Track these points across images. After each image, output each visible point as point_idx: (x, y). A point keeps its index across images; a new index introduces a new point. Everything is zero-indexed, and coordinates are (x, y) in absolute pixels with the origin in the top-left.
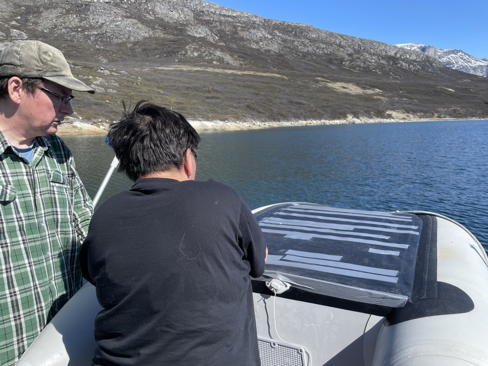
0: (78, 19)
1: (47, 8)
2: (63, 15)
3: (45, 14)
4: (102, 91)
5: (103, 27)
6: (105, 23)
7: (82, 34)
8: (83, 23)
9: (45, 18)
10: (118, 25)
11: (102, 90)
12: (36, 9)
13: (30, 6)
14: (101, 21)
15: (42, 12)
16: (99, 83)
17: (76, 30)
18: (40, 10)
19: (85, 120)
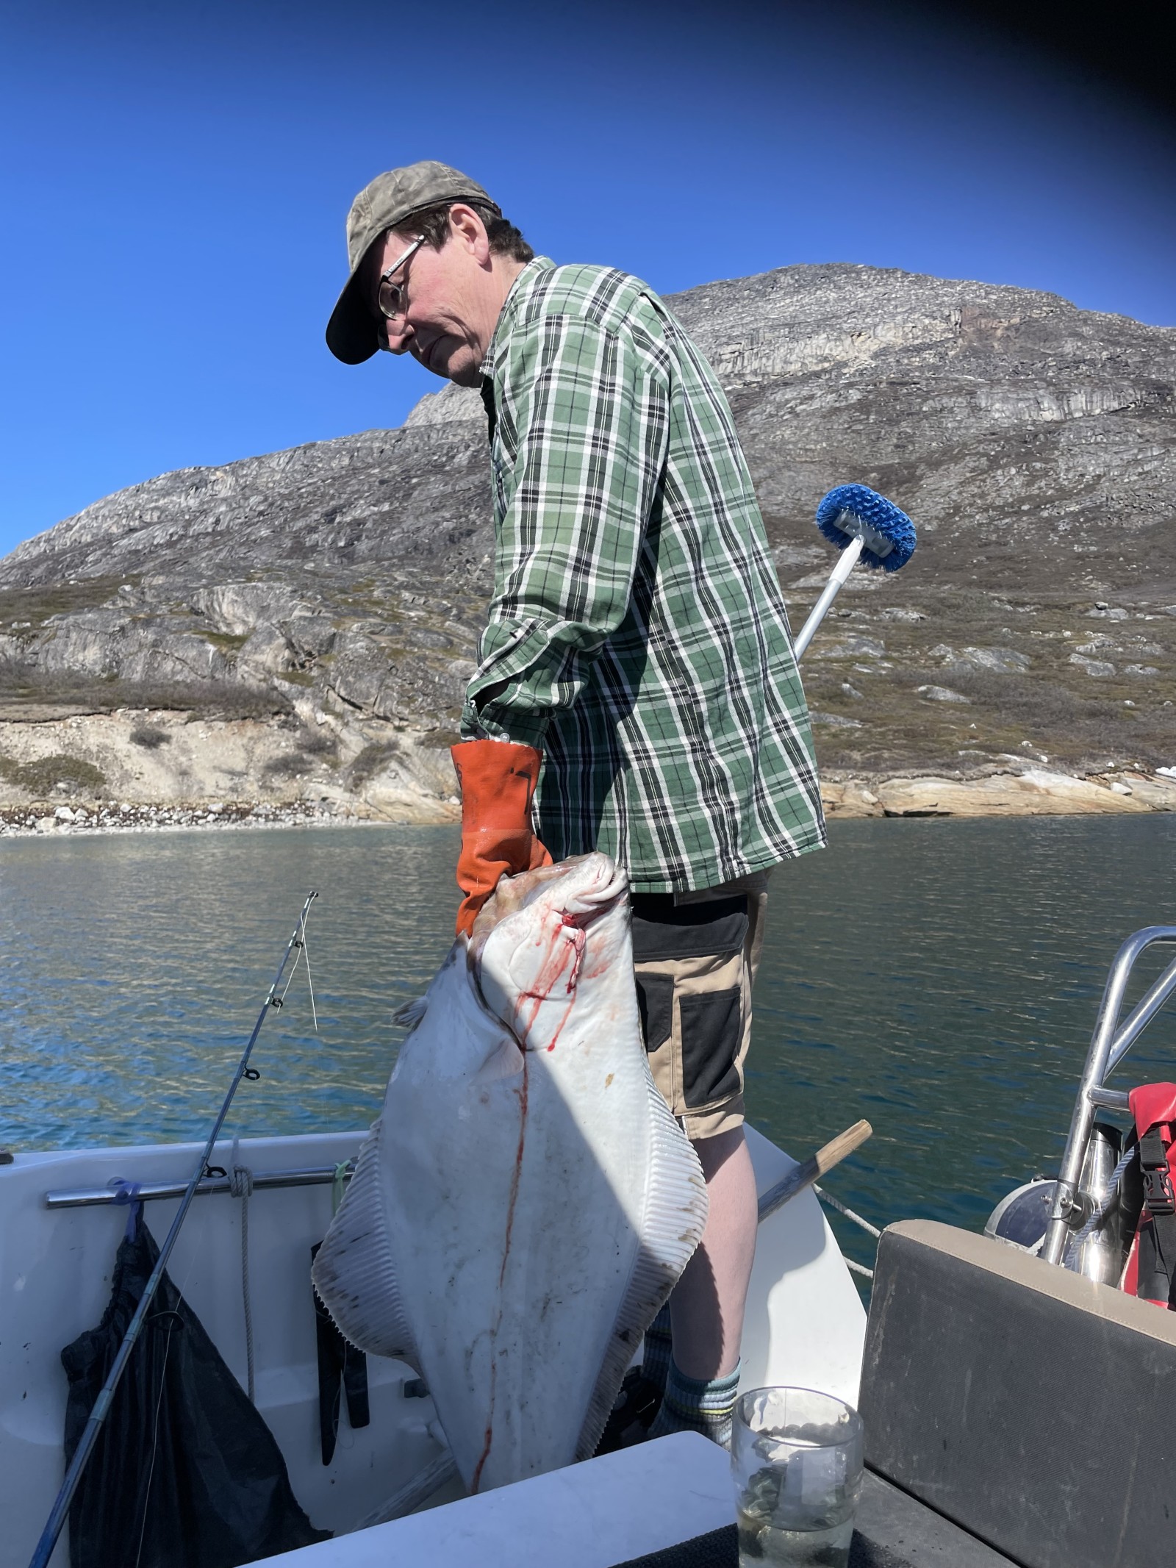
0: (1022, 478)
1: (934, 464)
2: (979, 475)
3: (930, 481)
4: (1107, 673)
5: (1098, 487)
6: (1105, 475)
7: (1033, 519)
8: (1036, 486)
9: (929, 492)
10: (1147, 472)
11: (1106, 668)
12: (906, 472)
13: (892, 465)
14: (1094, 471)
15: (921, 478)
16: (1094, 650)
17: (1016, 509)
18: (918, 472)
19: (1058, 763)
